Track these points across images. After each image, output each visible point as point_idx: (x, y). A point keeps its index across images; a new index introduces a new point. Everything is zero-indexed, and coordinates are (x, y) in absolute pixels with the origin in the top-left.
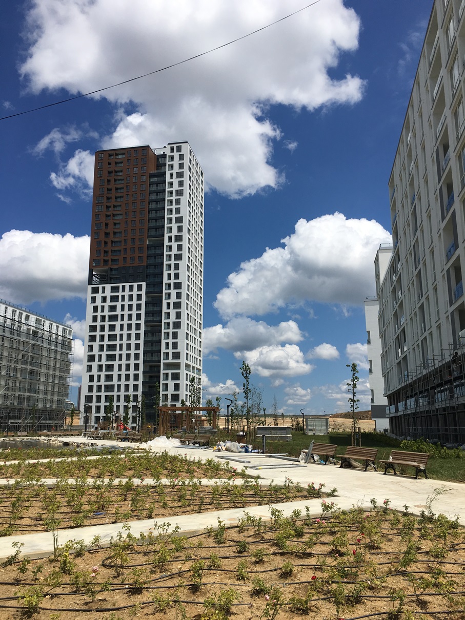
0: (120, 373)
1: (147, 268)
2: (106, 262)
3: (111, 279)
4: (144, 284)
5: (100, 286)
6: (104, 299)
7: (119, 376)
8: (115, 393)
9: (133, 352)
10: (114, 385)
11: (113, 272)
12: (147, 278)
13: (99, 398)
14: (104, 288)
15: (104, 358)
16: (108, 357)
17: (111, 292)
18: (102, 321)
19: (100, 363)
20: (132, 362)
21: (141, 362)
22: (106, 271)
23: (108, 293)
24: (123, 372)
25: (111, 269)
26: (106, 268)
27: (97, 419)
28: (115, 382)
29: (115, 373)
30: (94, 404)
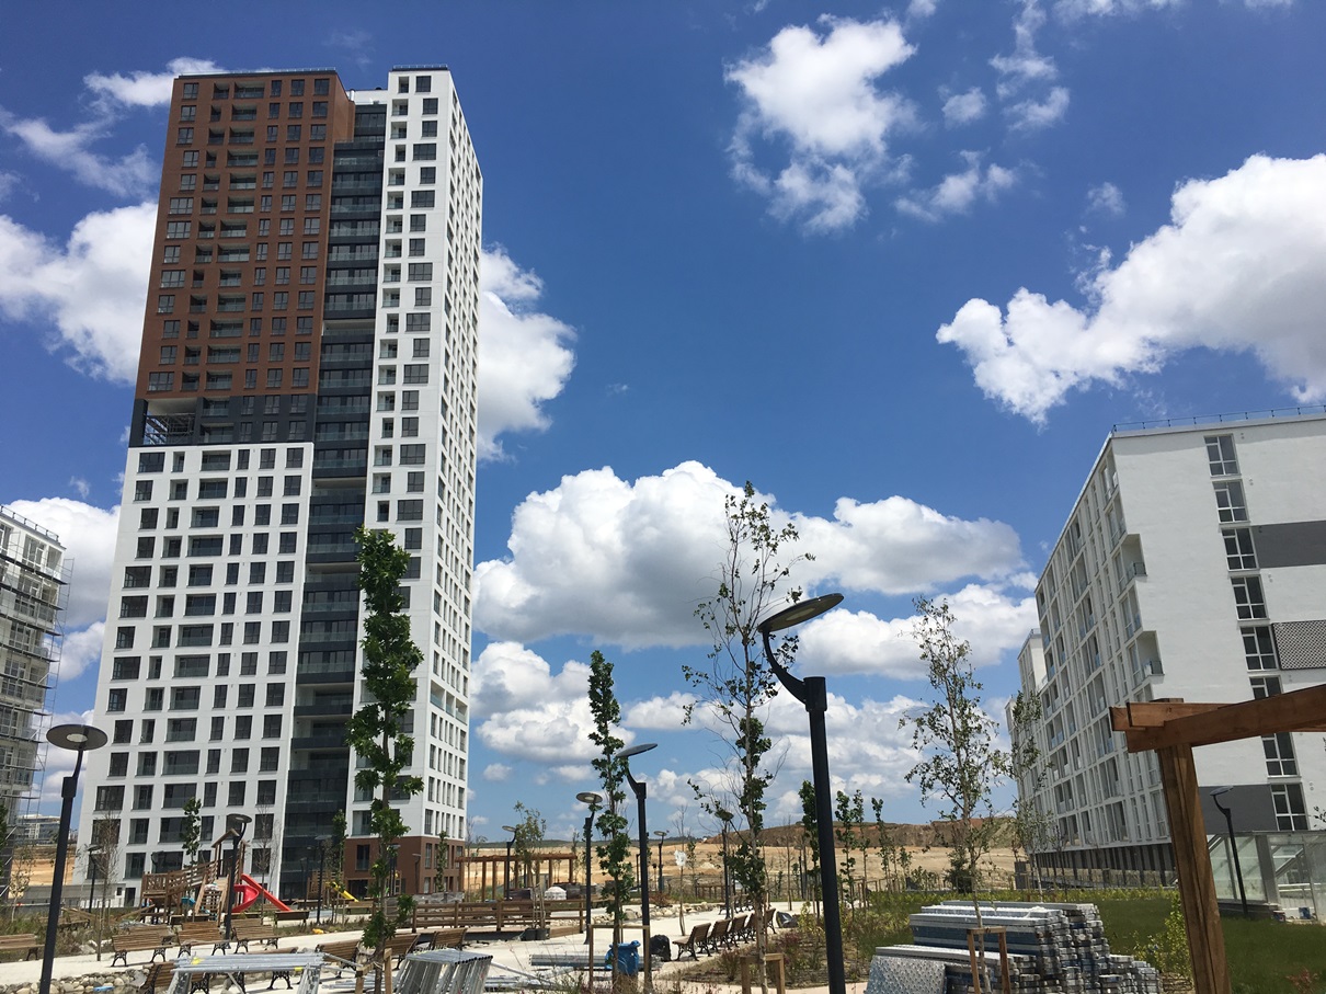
0: (219, 713)
1: (320, 403)
2: (189, 380)
3: (204, 430)
4: (309, 449)
5: (169, 452)
6: (179, 489)
7: (218, 724)
8: (200, 779)
9: (265, 647)
10: (198, 752)
11: (212, 412)
12: (318, 430)
13: (144, 796)
14: (180, 458)
15: (168, 667)
16: (182, 665)
17: (204, 469)
18: (169, 556)
19: (155, 684)
20: (262, 679)
21: (289, 679)
22: (191, 409)
23: (193, 472)
24: (231, 711)
25: (207, 404)
26: (190, 399)
27: (136, 862)
28: (202, 742)
29: (204, 714)
30: (127, 814)
